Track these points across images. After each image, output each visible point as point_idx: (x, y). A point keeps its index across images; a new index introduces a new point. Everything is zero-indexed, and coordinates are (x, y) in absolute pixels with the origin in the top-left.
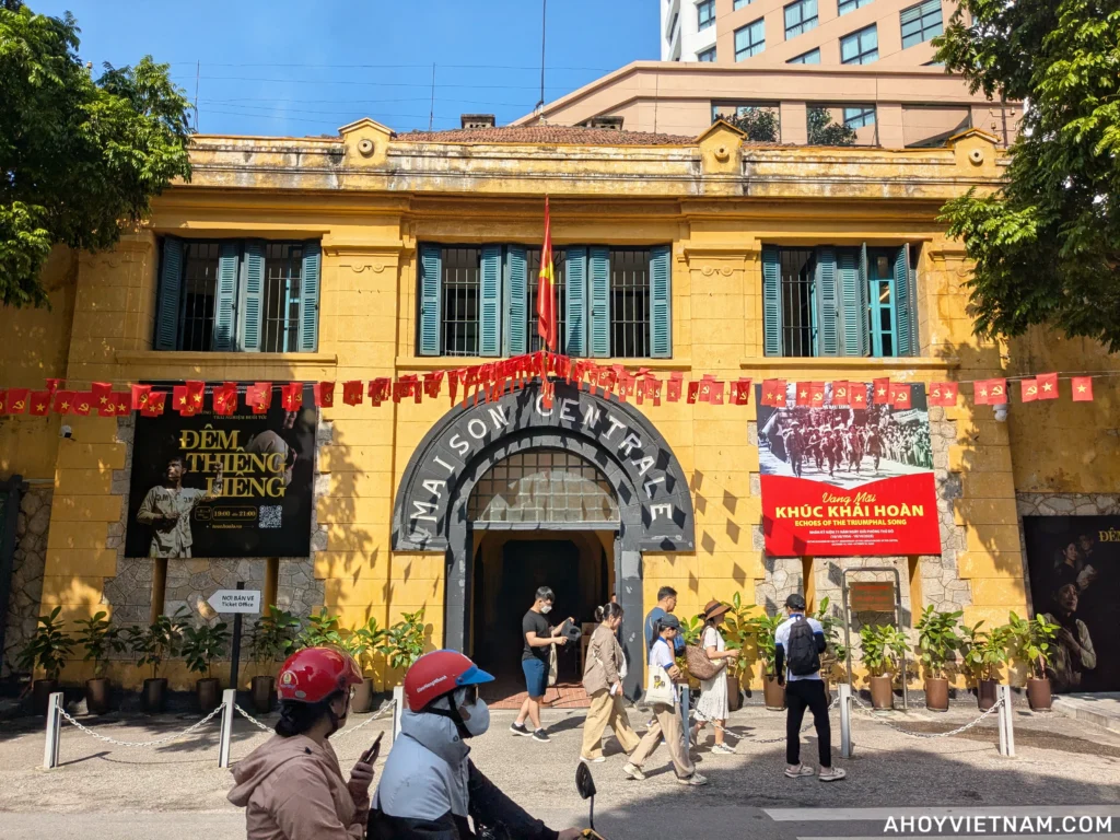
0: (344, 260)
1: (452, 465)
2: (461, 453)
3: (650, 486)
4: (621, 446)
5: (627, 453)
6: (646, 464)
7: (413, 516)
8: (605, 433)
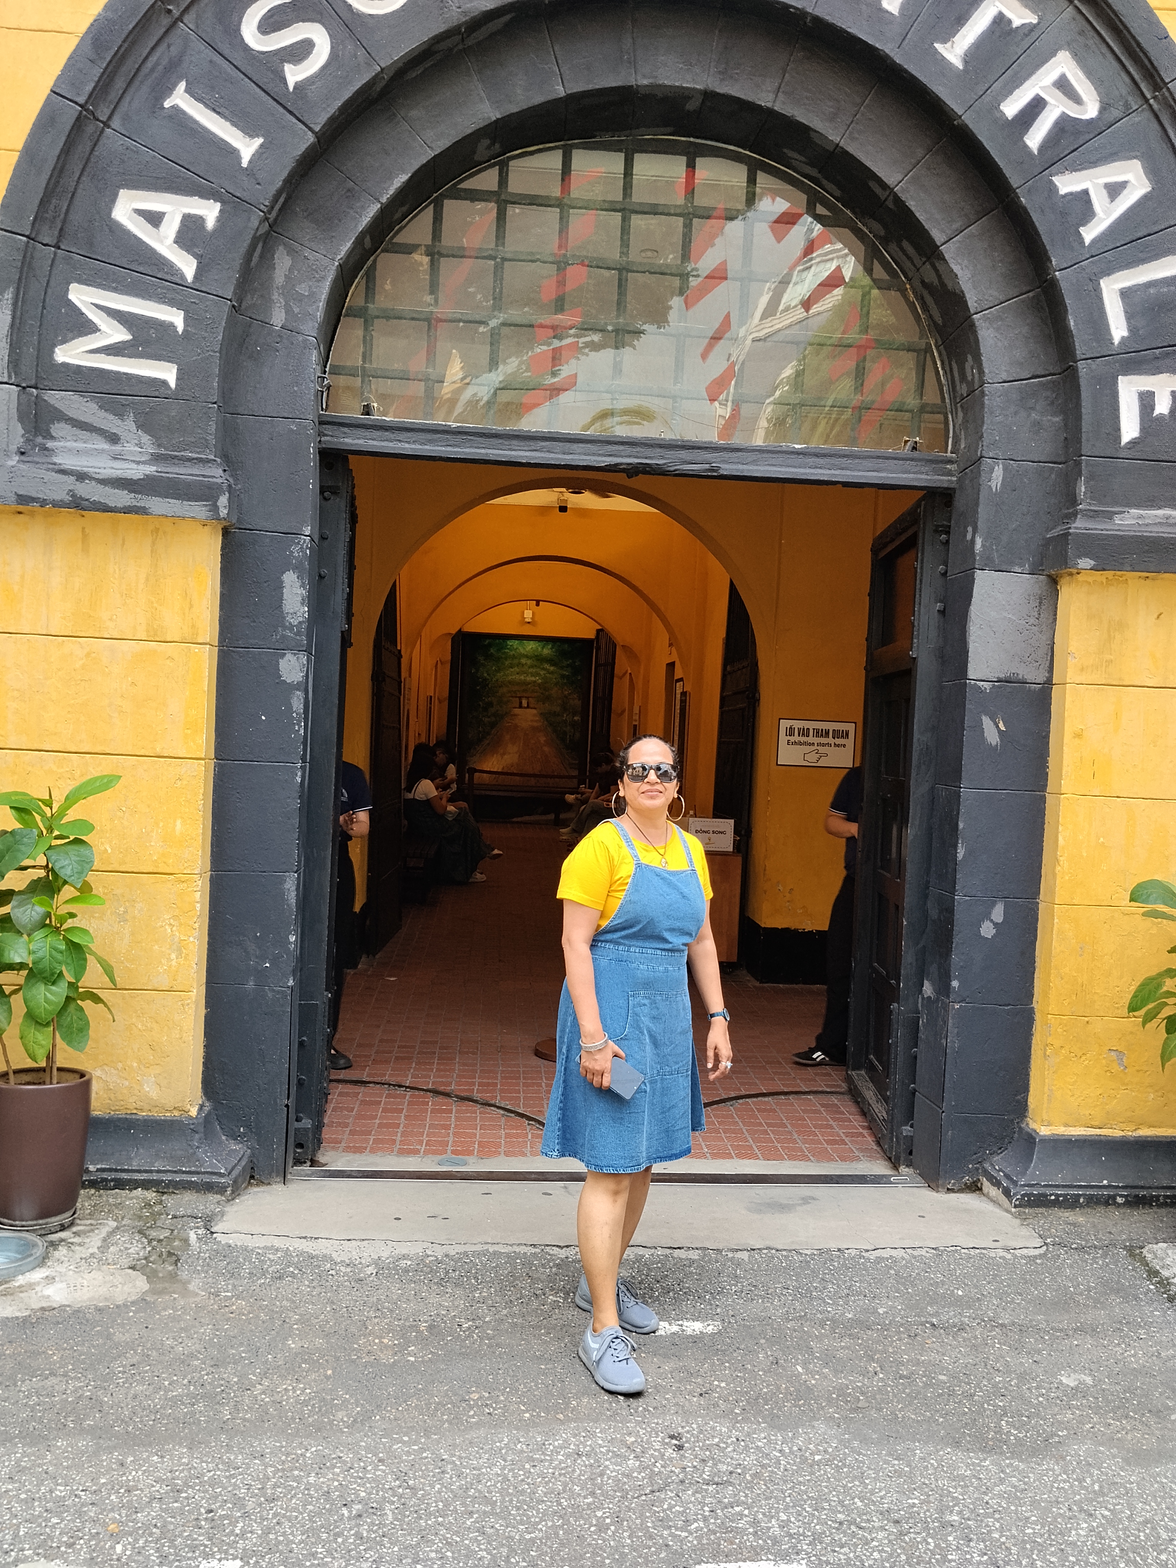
1: (249, 131)
2: (294, 75)
3: (1125, 294)
4: (1011, 108)
5: (1035, 138)
6: (1114, 190)
7: (65, 354)
8: (947, 37)
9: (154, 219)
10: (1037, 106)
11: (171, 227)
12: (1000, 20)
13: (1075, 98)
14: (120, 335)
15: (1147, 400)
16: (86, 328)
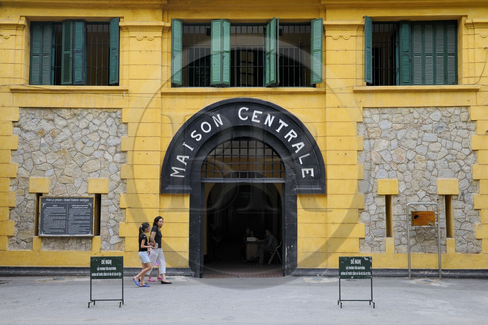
0: (132, 34)
1: (192, 147)
2: (197, 140)
3: (302, 159)
4: (286, 137)
5: (289, 141)
6: (300, 146)
7: (171, 175)
8: (277, 129)
9: (181, 158)
10: (289, 136)
11: (183, 159)
12: (284, 126)
13: (295, 135)
14: (177, 172)
15: (305, 172)
16: (174, 172)
